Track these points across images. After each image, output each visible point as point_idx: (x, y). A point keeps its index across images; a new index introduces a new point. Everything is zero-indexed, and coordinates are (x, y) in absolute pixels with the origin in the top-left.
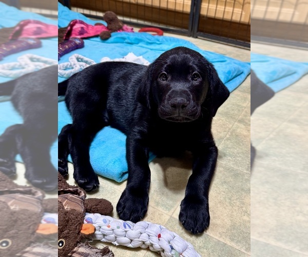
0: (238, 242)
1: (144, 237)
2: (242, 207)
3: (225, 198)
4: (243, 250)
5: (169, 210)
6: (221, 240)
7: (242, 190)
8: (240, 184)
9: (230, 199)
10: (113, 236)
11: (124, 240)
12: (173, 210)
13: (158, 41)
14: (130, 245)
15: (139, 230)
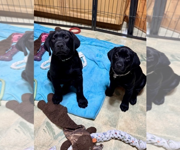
0: (141, 134)
1: (111, 136)
2: (138, 120)
3: (132, 118)
4: (143, 137)
5: (115, 127)
6: (135, 135)
7: (137, 112)
8: (135, 110)
9: (134, 118)
10: (101, 139)
11: (105, 139)
12: (116, 127)
13: (83, 40)
14: (107, 140)
15: (109, 134)
